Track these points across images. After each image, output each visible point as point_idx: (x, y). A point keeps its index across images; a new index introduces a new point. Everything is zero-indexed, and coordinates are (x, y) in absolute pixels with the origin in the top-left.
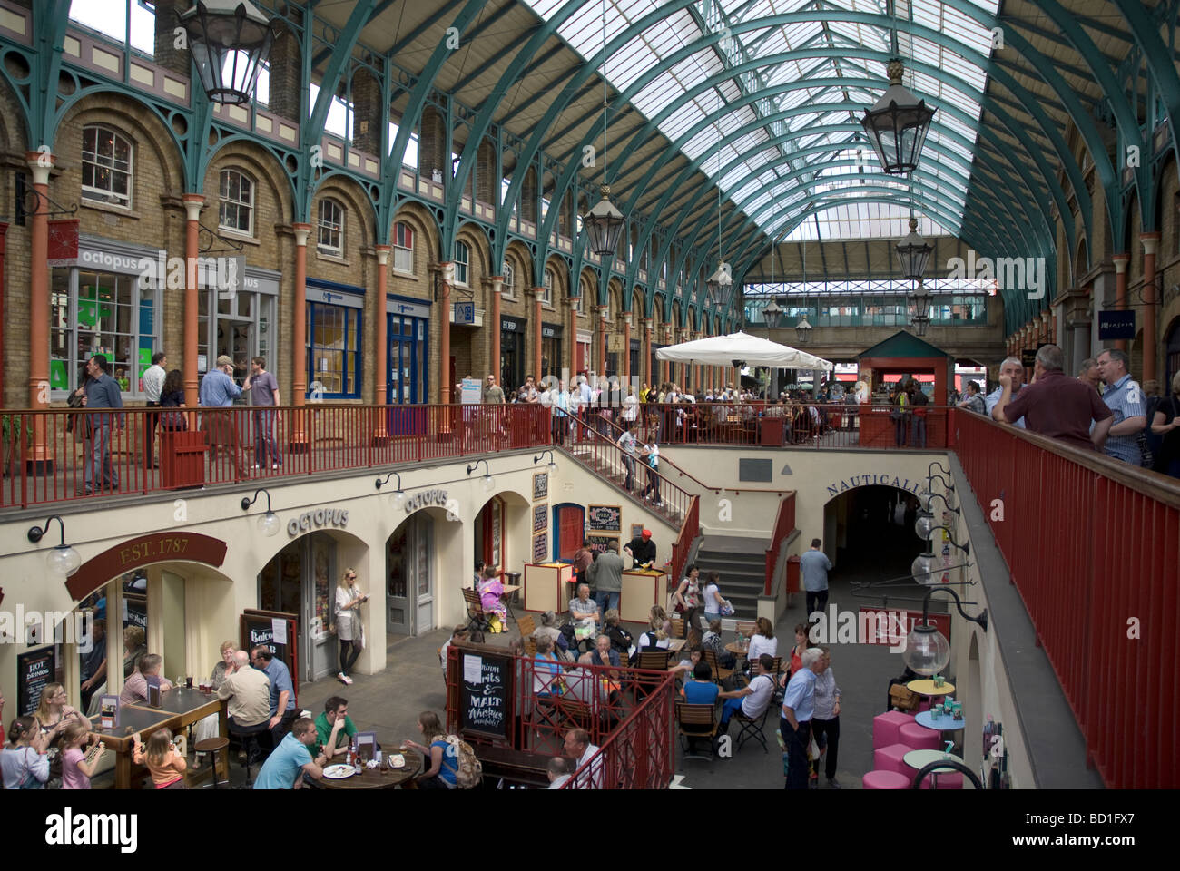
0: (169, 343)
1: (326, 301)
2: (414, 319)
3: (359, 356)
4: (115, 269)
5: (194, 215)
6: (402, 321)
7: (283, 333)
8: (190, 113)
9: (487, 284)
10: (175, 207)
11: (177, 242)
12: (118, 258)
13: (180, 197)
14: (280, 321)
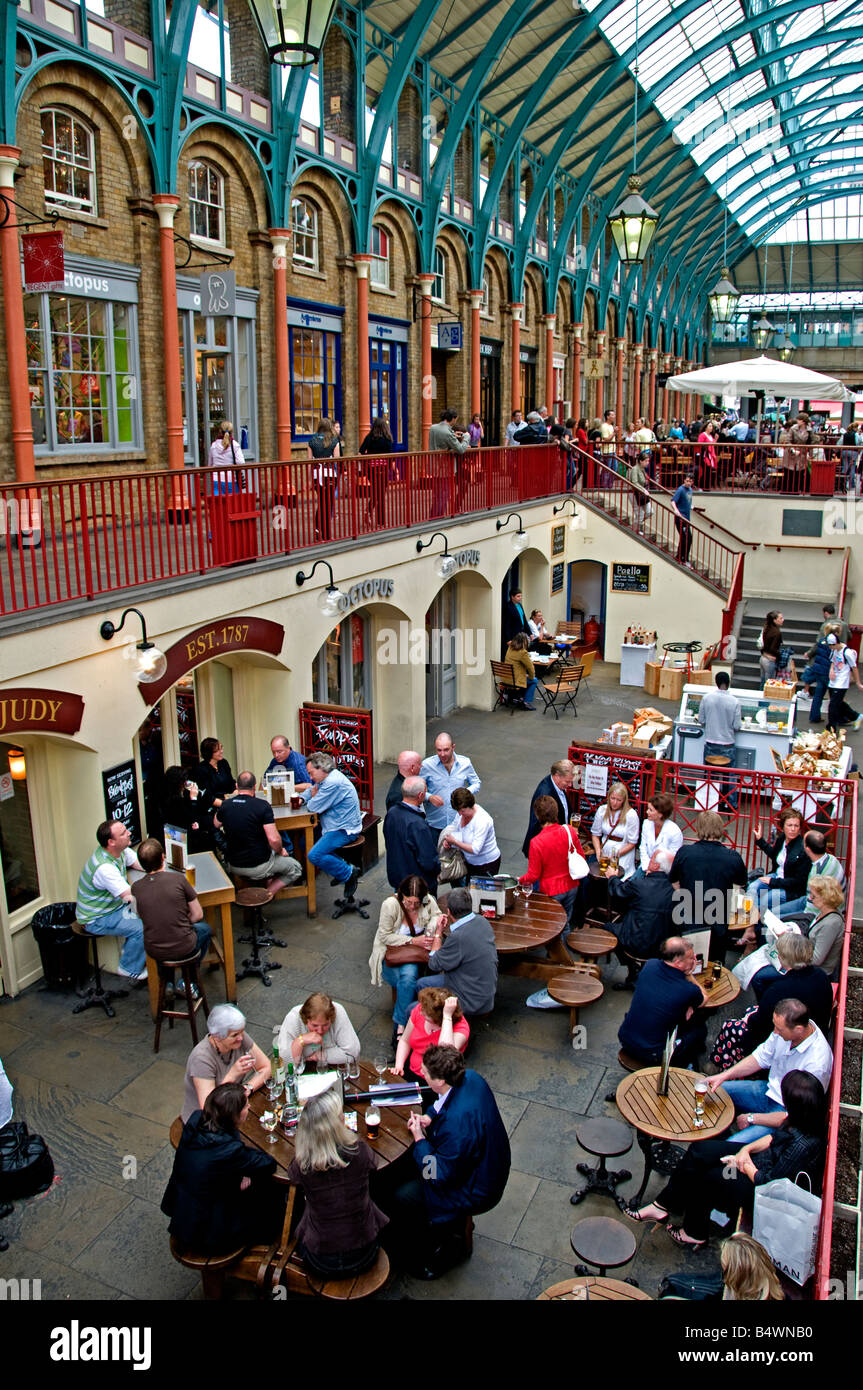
0: (149, 381)
1: (304, 324)
2: (392, 344)
3: (339, 390)
4: (86, 293)
5: (168, 221)
6: (380, 347)
7: (263, 364)
8: (156, 88)
9: (464, 299)
10: (145, 212)
11: (149, 256)
12: (89, 280)
13: (150, 199)
14: (259, 350)
